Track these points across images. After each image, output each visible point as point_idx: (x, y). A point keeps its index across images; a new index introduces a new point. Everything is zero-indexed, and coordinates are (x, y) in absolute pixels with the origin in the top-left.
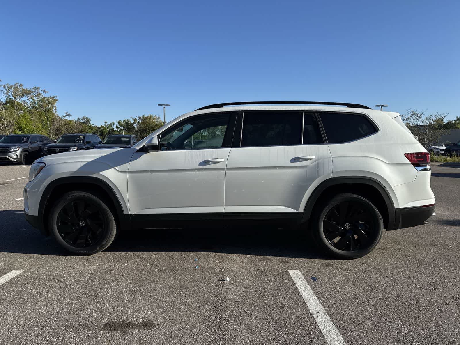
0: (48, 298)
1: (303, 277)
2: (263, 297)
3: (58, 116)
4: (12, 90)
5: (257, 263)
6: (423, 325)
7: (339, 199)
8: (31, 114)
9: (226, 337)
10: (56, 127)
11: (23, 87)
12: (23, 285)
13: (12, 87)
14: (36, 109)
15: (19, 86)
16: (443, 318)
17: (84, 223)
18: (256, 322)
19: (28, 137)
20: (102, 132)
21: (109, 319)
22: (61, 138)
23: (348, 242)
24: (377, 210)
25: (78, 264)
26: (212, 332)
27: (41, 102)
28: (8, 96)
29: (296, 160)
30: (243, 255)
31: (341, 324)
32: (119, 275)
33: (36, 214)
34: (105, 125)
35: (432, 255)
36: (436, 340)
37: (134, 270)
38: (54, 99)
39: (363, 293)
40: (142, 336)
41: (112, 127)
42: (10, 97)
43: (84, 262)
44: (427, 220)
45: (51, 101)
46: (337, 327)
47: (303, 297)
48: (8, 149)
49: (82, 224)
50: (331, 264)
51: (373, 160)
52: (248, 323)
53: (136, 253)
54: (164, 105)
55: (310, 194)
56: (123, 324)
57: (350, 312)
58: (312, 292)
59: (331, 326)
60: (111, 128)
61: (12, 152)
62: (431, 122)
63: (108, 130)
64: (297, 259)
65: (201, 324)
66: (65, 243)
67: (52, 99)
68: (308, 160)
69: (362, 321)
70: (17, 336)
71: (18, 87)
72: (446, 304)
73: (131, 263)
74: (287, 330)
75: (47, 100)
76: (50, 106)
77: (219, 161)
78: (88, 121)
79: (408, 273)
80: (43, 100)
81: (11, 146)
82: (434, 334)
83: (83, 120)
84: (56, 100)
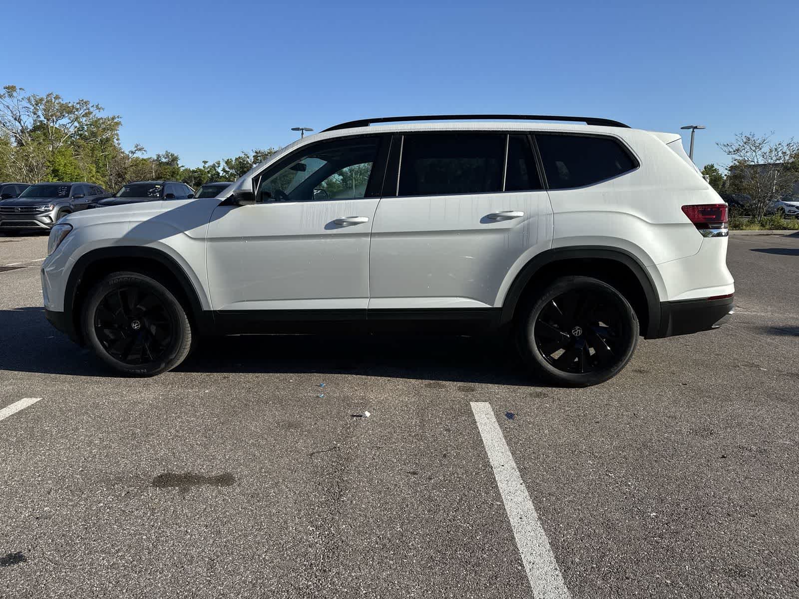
0: (74, 438)
1: (492, 413)
2: (419, 441)
3: (122, 151)
4: (42, 107)
5: (423, 392)
6: (672, 487)
7: (563, 285)
8: (76, 148)
9: (345, 499)
10: (116, 170)
11: (60, 100)
12: (37, 420)
13: (41, 100)
14: (85, 138)
15: (54, 98)
16: (710, 477)
17: (139, 325)
18: (397, 478)
19: (69, 187)
20: (200, 180)
21: (164, 470)
22: (123, 189)
23: (577, 360)
24: (628, 305)
25: (129, 390)
26: (324, 490)
27: (92, 127)
28: (35, 116)
29: (491, 218)
30: (401, 379)
31: (536, 484)
32: (193, 406)
33: (61, 309)
34: (204, 167)
35: (725, 383)
36: (686, 509)
37: (218, 399)
38: (115, 121)
39: (586, 439)
40: (212, 495)
41: (215, 170)
42: (39, 119)
43: (140, 387)
44: (718, 322)
45: (110, 125)
46: (528, 487)
47: (485, 443)
48: (36, 208)
49: (135, 326)
50: (544, 394)
51: (624, 217)
52: (384, 478)
53: (226, 374)
54: (302, 129)
55: (514, 276)
56: (185, 478)
57: (555, 466)
58: (501, 435)
59: (519, 486)
60: (214, 172)
61: (42, 212)
62: (779, 155)
63: (210, 175)
64: (490, 385)
65: (309, 480)
66: (110, 356)
67: (111, 122)
68: (511, 218)
69: (572, 479)
70: (19, 492)
71: (52, 101)
72: (723, 457)
73: (216, 389)
74: (444, 489)
75: (103, 123)
76: (108, 134)
77: (360, 221)
78: (175, 159)
79: (673, 409)
80: (95, 123)
81: (40, 202)
82: (687, 501)
83: (165, 158)
84: (118, 124)
